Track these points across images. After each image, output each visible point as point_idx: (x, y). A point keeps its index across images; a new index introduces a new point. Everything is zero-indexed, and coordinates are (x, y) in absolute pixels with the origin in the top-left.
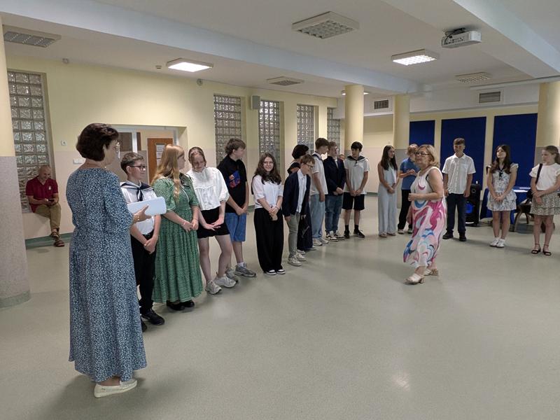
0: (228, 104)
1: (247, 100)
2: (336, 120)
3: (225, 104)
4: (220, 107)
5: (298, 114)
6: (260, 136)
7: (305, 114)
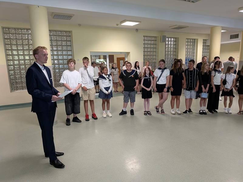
0: (150, 40)
1: (159, 38)
3: (149, 40)
4: (146, 42)
5: (187, 43)
7: (190, 43)
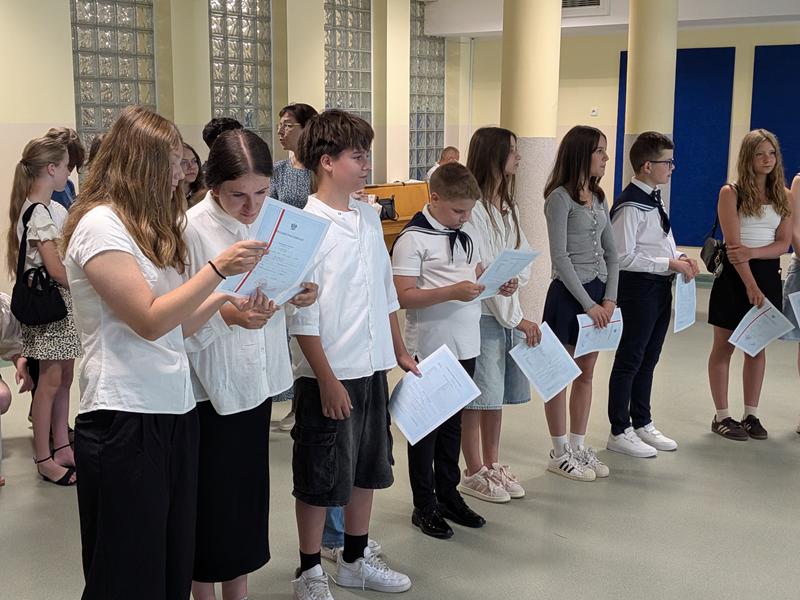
2: (433, 38)
6: (212, 85)
